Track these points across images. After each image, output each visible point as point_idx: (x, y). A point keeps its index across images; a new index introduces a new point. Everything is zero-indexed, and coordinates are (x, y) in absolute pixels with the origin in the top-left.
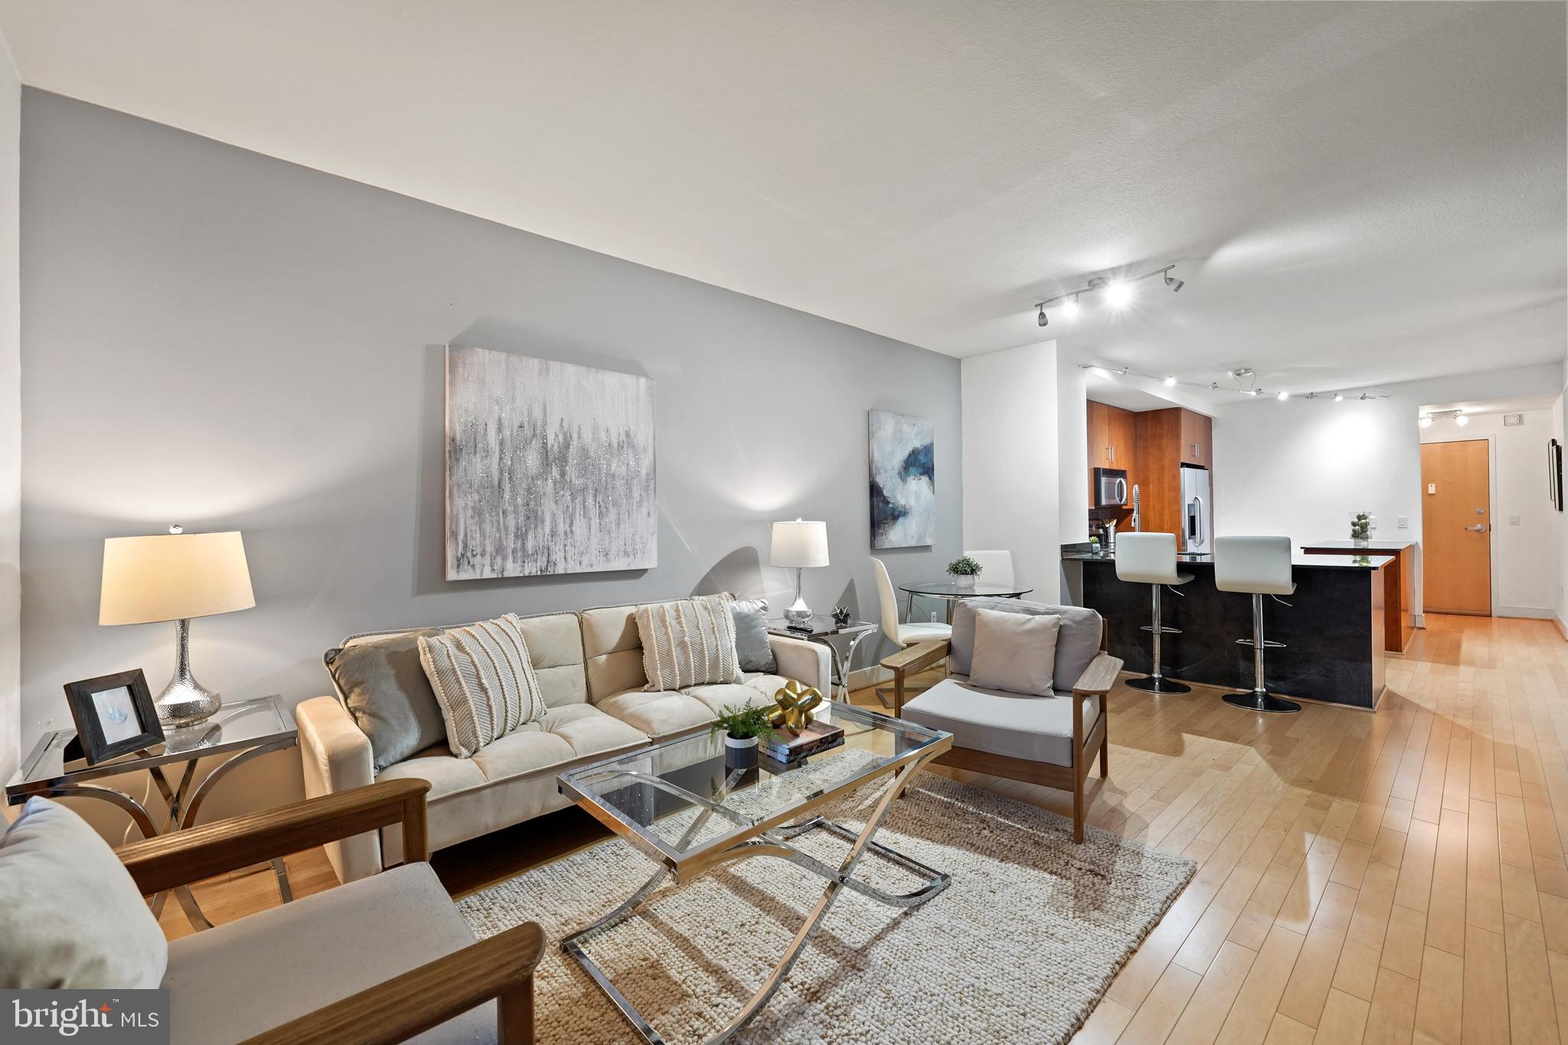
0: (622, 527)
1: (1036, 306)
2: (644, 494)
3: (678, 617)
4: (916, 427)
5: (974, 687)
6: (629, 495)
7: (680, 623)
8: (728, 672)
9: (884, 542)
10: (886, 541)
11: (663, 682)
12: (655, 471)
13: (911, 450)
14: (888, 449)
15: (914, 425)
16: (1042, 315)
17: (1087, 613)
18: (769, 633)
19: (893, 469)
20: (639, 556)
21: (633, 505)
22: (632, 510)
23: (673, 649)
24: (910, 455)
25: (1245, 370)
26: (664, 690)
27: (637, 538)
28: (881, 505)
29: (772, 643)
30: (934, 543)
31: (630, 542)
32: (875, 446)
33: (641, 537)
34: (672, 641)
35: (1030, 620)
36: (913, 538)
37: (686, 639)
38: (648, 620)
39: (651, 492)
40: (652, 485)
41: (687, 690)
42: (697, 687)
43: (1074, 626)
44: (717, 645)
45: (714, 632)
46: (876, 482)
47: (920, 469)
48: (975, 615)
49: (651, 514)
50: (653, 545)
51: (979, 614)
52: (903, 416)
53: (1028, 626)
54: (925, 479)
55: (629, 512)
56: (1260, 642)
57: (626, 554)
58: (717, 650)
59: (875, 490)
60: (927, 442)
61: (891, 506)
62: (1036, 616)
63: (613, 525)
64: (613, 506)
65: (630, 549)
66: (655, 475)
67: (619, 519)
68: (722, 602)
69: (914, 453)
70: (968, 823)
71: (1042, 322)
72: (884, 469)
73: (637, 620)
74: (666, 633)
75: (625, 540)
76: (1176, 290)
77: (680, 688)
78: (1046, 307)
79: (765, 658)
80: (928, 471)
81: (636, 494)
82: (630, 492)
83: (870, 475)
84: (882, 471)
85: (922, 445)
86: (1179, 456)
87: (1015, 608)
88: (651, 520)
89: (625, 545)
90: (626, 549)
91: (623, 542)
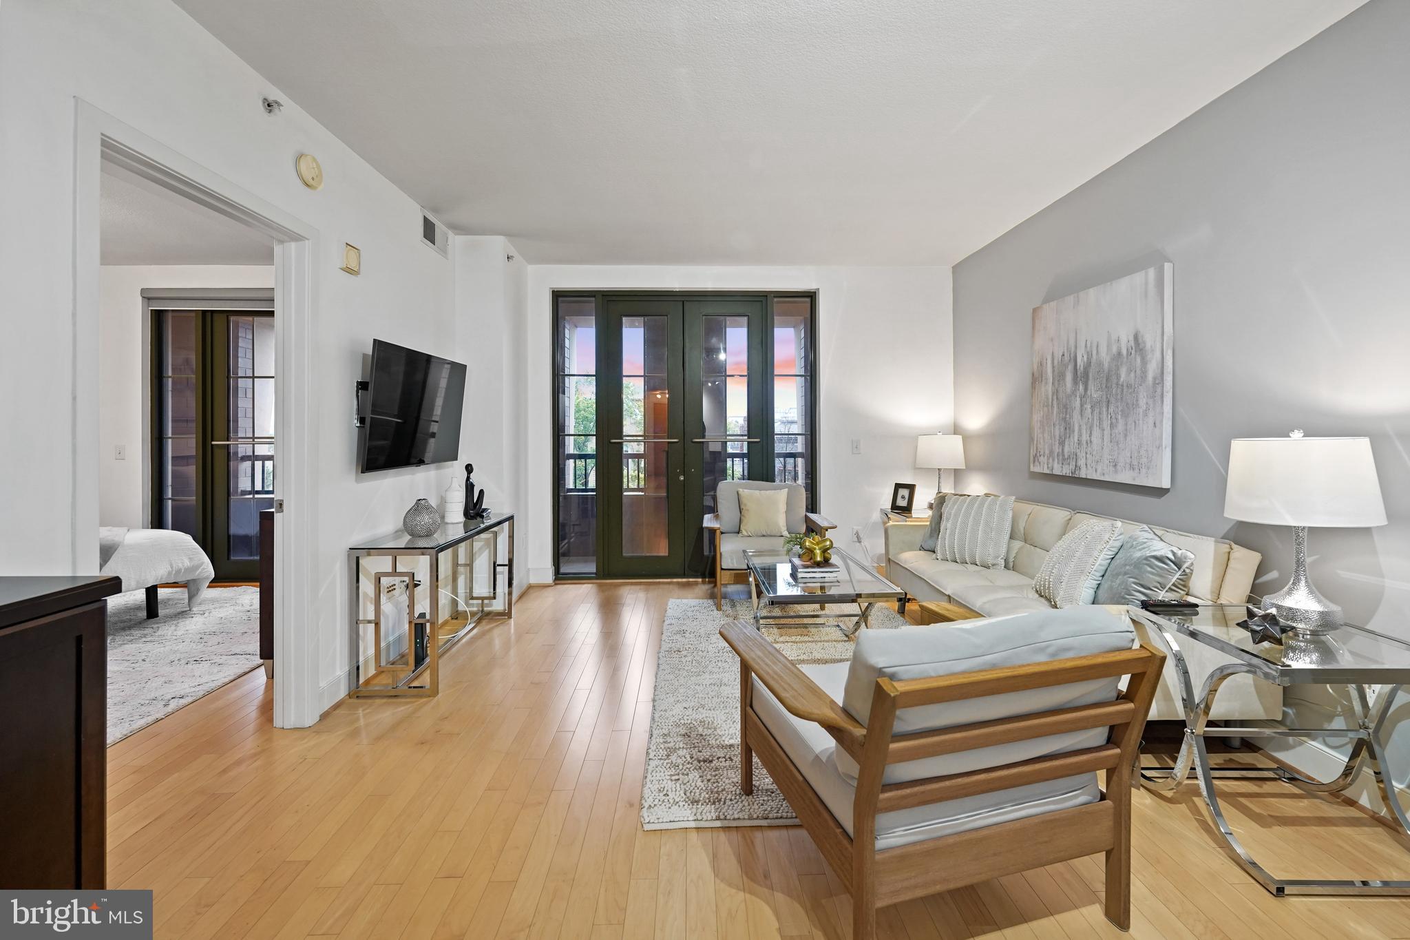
0: (1128, 439)
2: (1151, 402)
6: (1136, 403)
20: (1144, 471)
21: (1139, 414)
22: (1139, 420)
27: (1143, 452)
31: (1136, 454)
33: (1147, 452)
39: (1158, 398)
40: (1159, 391)
50: (1161, 461)
55: (1135, 422)
57: (1132, 467)
63: (1122, 436)
64: (1122, 416)
65: (1135, 463)
67: (1126, 430)
75: (1132, 452)
81: (1143, 402)
82: (1137, 401)
88: (1158, 431)
89: (1131, 457)
90: (1131, 462)
91: (1129, 455)
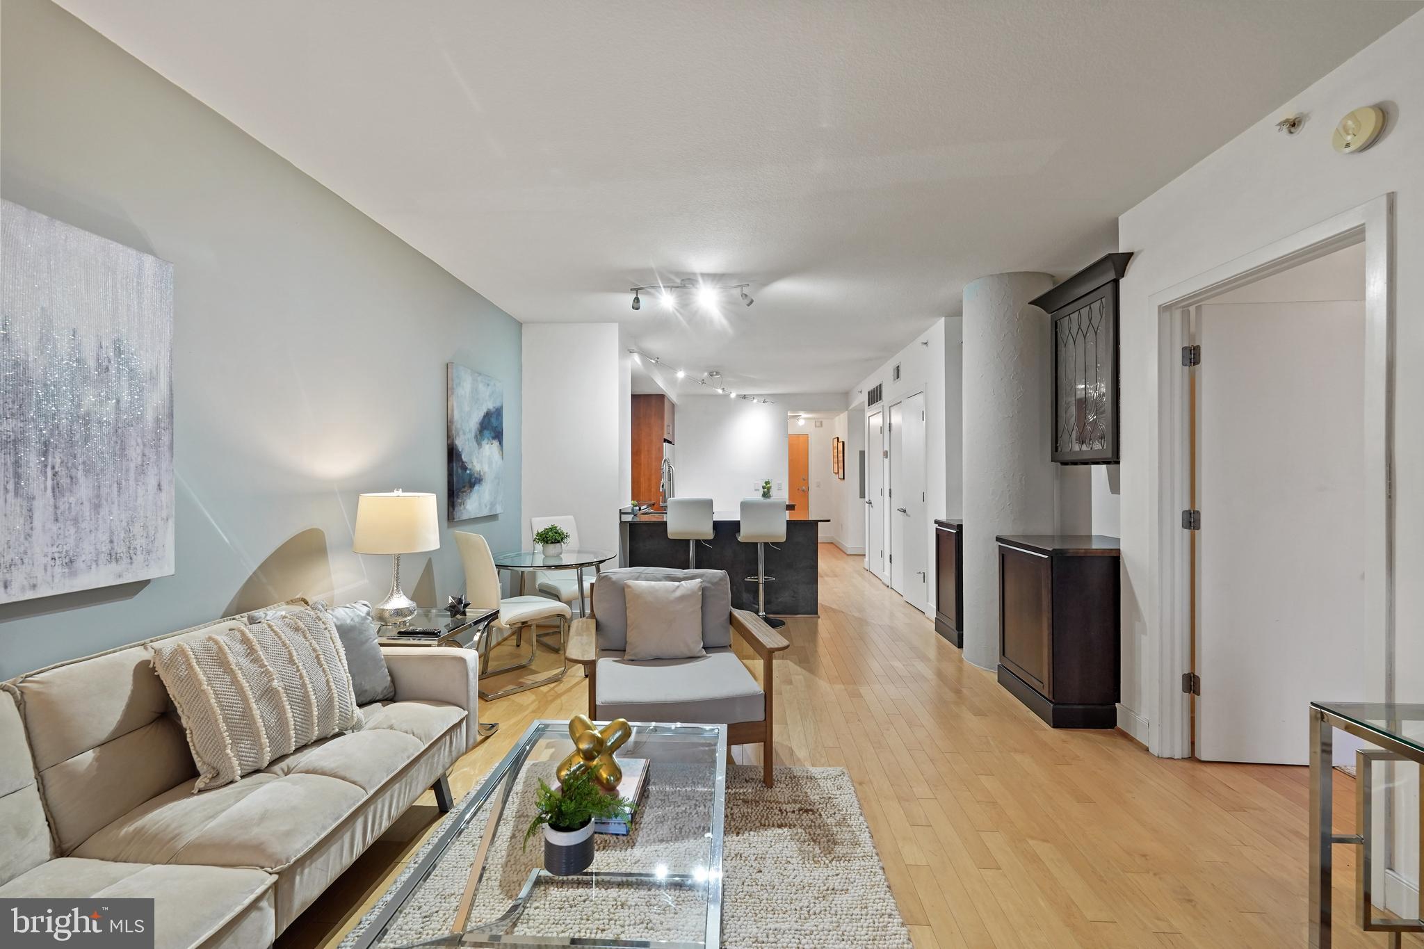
0: (104, 511)
1: (631, 290)
2: (151, 454)
3: (251, 651)
4: (490, 387)
5: (632, 661)
6: (121, 451)
7: (256, 660)
8: (346, 717)
9: (462, 513)
10: (463, 511)
11: (240, 764)
12: (171, 415)
13: (485, 411)
14: (467, 409)
15: (488, 385)
16: (637, 300)
17: (721, 574)
18: (382, 645)
19: (470, 431)
20: (139, 558)
21: (127, 471)
22: (127, 480)
23: (254, 706)
24: (485, 417)
25: (716, 372)
26: (242, 777)
27: (137, 529)
28: (460, 471)
29: (388, 658)
30: (502, 511)
31: (122, 535)
32: (455, 404)
33: (145, 527)
34: (249, 693)
35: (678, 587)
36: (486, 506)
37: (275, 683)
38: (190, 666)
39: (164, 449)
40: (166, 439)
41: (283, 765)
42: (299, 755)
43: (713, 587)
44: (328, 681)
45: (319, 663)
46: (456, 445)
47: (492, 433)
48: (624, 589)
49: (165, 486)
50: (167, 539)
51: (629, 587)
52: (480, 374)
53: (678, 593)
54: (496, 443)
55: (119, 484)
56: (762, 579)
57: (113, 557)
58: (330, 689)
59: (453, 454)
60: (498, 405)
61: (468, 472)
62: (683, 582)
63: (87, 508)
64: (87, 472)
65: (120, 548)
66: (171, 423)
67: (98, 496)
68: (319, 614)
69: (488, 415)
70: (679, 806)
71: (636, 306)
72: (463, 430)
73: (160, 672)
74: (234, 681)
75: (112, 533)
76: (748, 305)
77: (273, 762)
78: (642, 293)
79: (381, 683)
80: (498, 436)
81: (134, 453)
82: (123, 449)
83: (448, 437)
84: (461, 433)
85: (494, 407)
86: (663, 434)
87: (658, 576)
88: (164, 497)
89: (111, 542)
90: (112, 549)
91: (106, 538)
